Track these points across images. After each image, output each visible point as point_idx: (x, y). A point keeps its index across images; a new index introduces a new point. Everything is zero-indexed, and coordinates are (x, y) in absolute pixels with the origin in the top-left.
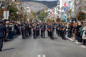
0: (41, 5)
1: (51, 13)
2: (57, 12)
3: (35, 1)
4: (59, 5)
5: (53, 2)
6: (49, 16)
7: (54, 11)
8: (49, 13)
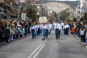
0: (64, 5)
1: (72, 14)
2: (78, 12)
3: (58, 2)
4: (80, 5)
5: (77, 1)
6: (71, 16)
7: (75, 11)
8: (71, 13)
